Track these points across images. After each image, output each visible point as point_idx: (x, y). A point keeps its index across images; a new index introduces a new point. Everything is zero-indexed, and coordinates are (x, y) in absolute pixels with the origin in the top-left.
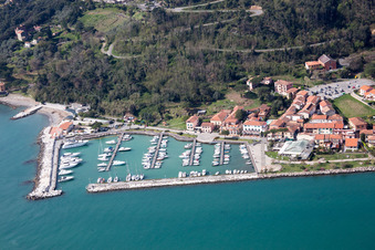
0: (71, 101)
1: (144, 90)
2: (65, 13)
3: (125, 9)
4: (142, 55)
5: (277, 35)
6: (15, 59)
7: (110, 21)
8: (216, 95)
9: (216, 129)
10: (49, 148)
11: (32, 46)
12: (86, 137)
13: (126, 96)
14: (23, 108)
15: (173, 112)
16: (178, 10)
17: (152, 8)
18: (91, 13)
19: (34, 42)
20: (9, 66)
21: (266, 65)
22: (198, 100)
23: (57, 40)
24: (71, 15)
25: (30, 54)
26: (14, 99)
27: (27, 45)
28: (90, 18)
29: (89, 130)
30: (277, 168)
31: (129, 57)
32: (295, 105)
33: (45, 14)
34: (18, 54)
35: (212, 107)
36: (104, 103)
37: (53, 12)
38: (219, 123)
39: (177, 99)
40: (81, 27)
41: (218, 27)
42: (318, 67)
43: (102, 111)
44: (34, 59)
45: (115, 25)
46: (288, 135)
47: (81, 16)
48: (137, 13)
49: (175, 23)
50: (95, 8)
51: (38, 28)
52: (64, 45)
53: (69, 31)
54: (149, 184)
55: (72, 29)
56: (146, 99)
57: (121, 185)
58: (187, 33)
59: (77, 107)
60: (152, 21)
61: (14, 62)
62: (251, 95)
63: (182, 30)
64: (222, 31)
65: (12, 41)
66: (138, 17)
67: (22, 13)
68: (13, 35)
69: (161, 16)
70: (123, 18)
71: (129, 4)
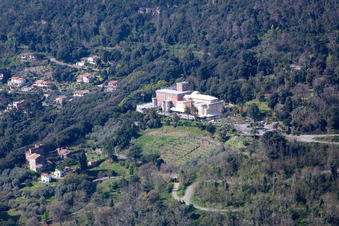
2: (110, 130)
3: (212, 130)
6: (23, 201)
7: (184, 148)
11: (53, 180)
16: (306, 139)
17: (261, 133)
18: (154, 132)
19: (57, 174)
20: (12, 212)
23: (95, 174)
24: (121, 134)
25: (49, 194)
27: (45, 178)
28: (150, 140)
31: (219, 209)
33: (75, 131)
34: (28, 194)
37: (88, 128)
40: (137, 154)
44: (55, 203)
45: (195, 155)
47: (137, 136)
48: (234, 138)
49: (302, 159)
50: (160, 125)
51: (63, 152)
52: (105, 183)
53: (115, 159)
55: (121, 156)
58: (323, 178)
60: (262, 152)
61: (21, 205)
63: (315, 172)
65: (19, 172)
66: (236, 144)
67: (35, 126)
68: (22, 161)
69: (278, 146)
70: (209, 145)
71: (220, 123)
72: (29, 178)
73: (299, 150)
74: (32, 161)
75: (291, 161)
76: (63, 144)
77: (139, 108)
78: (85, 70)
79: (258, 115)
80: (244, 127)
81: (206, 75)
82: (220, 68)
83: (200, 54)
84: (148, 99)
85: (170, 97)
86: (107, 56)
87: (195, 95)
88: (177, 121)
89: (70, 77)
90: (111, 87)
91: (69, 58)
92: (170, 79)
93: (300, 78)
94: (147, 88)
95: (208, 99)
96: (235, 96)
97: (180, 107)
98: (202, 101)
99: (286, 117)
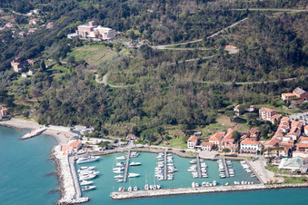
0: (74, 123)
1: (143, 114)
2: (55, 49)
3: (111, 46)
4: (137, 85)
5: (253, 71)
6: (14, 88)
7: (97, 56)
8: (209, 120)
9: (214, 147)
10: (64, 162)
11: (28, 76)
12: (96, 154)
13: (127, 119)
15: (171, 133)
16: (161, 47)
17: (138, 46)
18: (79, 49)
19: (30, 73)
20: (9, 94)
21: (248, 95)
22: (194, 123)
23: (51, 72)
24: (62, 50)
25: (28, 84)
27: (24, 75)
28: (78, 53)
29: (97, 148)
30: (281, 180)
31: (122, 86)
32: (281, 128)
33: (36, 50)
34: (16, 84)
35: (206, 130)
36: (106, 125)
37: (42, 48)
38: (217, 142)
39: (174, 122)
40: (72, 61)
41: (200, 62)
42: (294, 98)
43: (106, 132)
44: (32, 88)
45: (104, 59)
46: (283, 153)
47: (70, 51)
48: (124, 50)
49: (161, 58)
50: (82, 45)
51: (30, 61)
52: (57, 76)
53: (60, 64)
54: (167, 192)
55: (63, 62)
56: (146, 122)
57: (141, 193)
58: (172, 67)
59: (81, 129)
60: (140, 56)
61: (13, 90)
62: (239, 120)
63: (168, 64)
64: (204, 66)
65: (8, 73)
66: (125, 53)
67: (11, 48)
68: (9, 67)
69: (148, 52)
70: (110, 55)
71: (115, 42)
72: (15, 76)
73: (158, 53)
74: (15, 67)
75: (155, 59)
76: (31, 57)
77: (69, 36)
78: (33, 17)
79: (134, 37)
80: (128, 43)
81: (103, 17)
82: (110, 12)
83: (97, 6)
84: (73, 31)
85: (86, 30)
86: (45, 9)
87: (99, 28)
88: (92, 43)
89: (25, 21)
90: (49, 26)
91: (23, 10)
92: (84, 19)
93: (153, 16)
94: (71, 25)
95: (107, 30)
96: (121, 28)
97: (92, 35)
98: (104, 31)
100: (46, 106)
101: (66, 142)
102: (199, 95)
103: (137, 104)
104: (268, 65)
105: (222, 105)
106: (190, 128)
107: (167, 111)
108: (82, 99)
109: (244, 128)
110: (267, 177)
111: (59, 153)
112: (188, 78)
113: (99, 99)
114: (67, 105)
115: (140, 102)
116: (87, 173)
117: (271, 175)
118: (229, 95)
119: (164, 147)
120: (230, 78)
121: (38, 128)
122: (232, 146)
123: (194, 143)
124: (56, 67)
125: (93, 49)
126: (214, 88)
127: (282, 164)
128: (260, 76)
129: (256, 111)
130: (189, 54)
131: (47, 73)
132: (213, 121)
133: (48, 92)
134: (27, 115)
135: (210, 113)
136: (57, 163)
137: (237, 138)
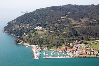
0: (36, 45)
1: (49, 43)
2: (32, 31)
4: (47, 38)
5: (68, 37)
7: (40, 33)
8: (61, 45)
9: (62, 50)
10: (34, 51)
12: (40, 50)
13: (46, 44)
14: (27, 45)
15: (54, 47)
16: (52, 31)
21: (68, 41)
22: (58, 46)
26: (25, 44)
27: (26, 35)
28: (36, 32)
29: (40, 49)
30: (74, 56)
31: (45, 38)
32: (74, 47)
35: (60, 47)
36: (42, 45)
37: (30, 31)
38: (62, 49)
39: (54, 45)
40: (35, 33)
41: (59, 34)
42: (76, 42)
43: (42, 47)
44: (28, 38)
46: (74, 51)
50: (37, 30)
51: (27, 33)
52: (32, 36)
54: (54, 58)
56: (49, 45)
57: (49, 58)
60: (48, 33)
61: (24, 38)
62: (66, 45)
63: (53, 35)
64: (60, 35)
65: (23, 35)
66: (45, 32)
67: (24, 31)
68: (24, 34)
69: (49, 32)
70: (42, 32)
71: (43, 30)
72: (25, 35)
73: (51, 33)
74: (25, 34)
75: (51, 34)
76: (28, 32)
77: (35, 29)
78: (28, 25)
79: (47, 29)
80: (46, 30)
81: (41, 26)
82: (42, 25)
83: (40, 24)
84: (35, 28)
85: (38, 28)
86: (30, 24)
87: (40, 27)
88: (39, 30)
89: (26, 26)
90: (31, 27)
91: (26, 24)
92: (37, 26)
93: (50, 26)
94: (35, 27)
95: (42, 28)
96: (44, 28)
97: (39, 29)
98: (41, 28)
99: (49, 30)
100: (30, 41)
101: (34, 48)
102: (59, 40)
103: (47, 42)
104: (71, 36)
105: (63, 43)
106: (57, 46)
107: (53, 43)
108: (37, 40)
109: (67, 47)
110: (72, 56)
111: (33, 50)
112: (57, 37)
113: (41, 40)
114: (35, 41)
115: (48, 41)
116: (39, 54)
117: (72, 55)
118: (64, 41)
119: (53, 50)
120: (64, 38)
121: (29, 45)
122: (65, 50)
123: (58, 49)
124: (32, 34)
125: (39, 31)
126: (61, 39)
127: (74, 53)
128: (70, 38)
129: (69, 44)
130: (57, 33)
131: (30, 35)
132: (62, 45)
133: (31, 39)
134: (27, 43)
135: (61, 44)
136: (33, 52)
137: (66, 48)
